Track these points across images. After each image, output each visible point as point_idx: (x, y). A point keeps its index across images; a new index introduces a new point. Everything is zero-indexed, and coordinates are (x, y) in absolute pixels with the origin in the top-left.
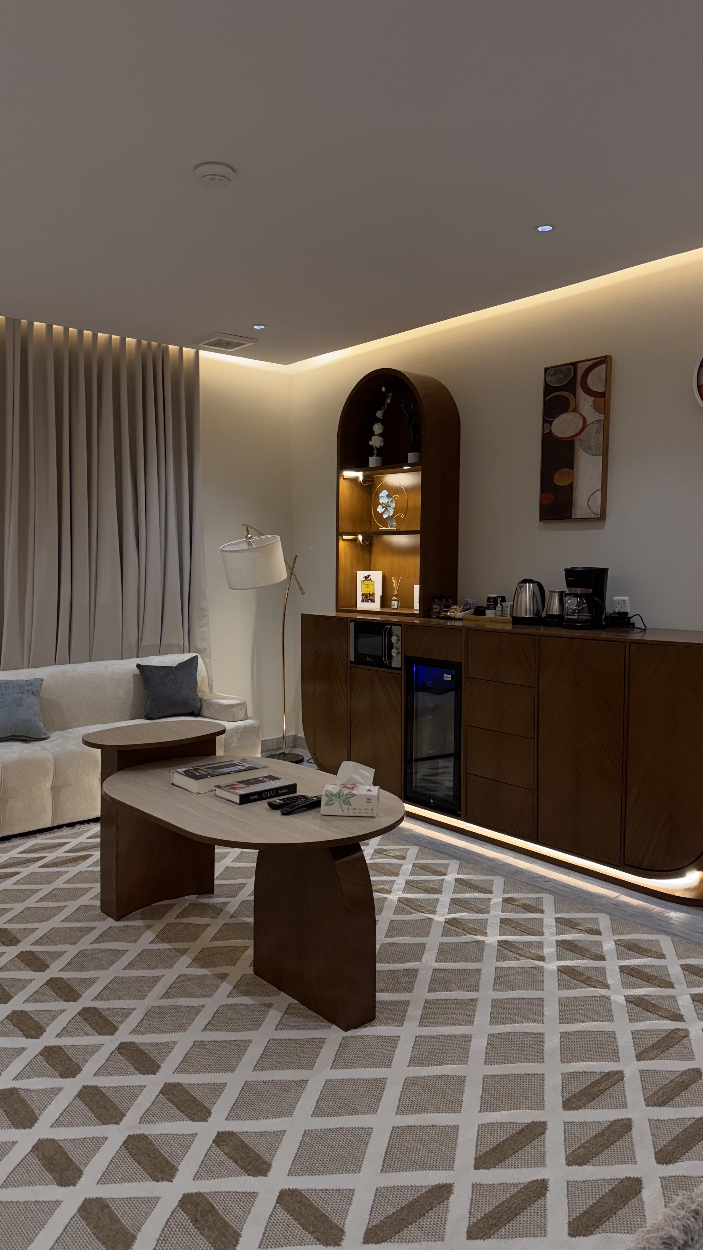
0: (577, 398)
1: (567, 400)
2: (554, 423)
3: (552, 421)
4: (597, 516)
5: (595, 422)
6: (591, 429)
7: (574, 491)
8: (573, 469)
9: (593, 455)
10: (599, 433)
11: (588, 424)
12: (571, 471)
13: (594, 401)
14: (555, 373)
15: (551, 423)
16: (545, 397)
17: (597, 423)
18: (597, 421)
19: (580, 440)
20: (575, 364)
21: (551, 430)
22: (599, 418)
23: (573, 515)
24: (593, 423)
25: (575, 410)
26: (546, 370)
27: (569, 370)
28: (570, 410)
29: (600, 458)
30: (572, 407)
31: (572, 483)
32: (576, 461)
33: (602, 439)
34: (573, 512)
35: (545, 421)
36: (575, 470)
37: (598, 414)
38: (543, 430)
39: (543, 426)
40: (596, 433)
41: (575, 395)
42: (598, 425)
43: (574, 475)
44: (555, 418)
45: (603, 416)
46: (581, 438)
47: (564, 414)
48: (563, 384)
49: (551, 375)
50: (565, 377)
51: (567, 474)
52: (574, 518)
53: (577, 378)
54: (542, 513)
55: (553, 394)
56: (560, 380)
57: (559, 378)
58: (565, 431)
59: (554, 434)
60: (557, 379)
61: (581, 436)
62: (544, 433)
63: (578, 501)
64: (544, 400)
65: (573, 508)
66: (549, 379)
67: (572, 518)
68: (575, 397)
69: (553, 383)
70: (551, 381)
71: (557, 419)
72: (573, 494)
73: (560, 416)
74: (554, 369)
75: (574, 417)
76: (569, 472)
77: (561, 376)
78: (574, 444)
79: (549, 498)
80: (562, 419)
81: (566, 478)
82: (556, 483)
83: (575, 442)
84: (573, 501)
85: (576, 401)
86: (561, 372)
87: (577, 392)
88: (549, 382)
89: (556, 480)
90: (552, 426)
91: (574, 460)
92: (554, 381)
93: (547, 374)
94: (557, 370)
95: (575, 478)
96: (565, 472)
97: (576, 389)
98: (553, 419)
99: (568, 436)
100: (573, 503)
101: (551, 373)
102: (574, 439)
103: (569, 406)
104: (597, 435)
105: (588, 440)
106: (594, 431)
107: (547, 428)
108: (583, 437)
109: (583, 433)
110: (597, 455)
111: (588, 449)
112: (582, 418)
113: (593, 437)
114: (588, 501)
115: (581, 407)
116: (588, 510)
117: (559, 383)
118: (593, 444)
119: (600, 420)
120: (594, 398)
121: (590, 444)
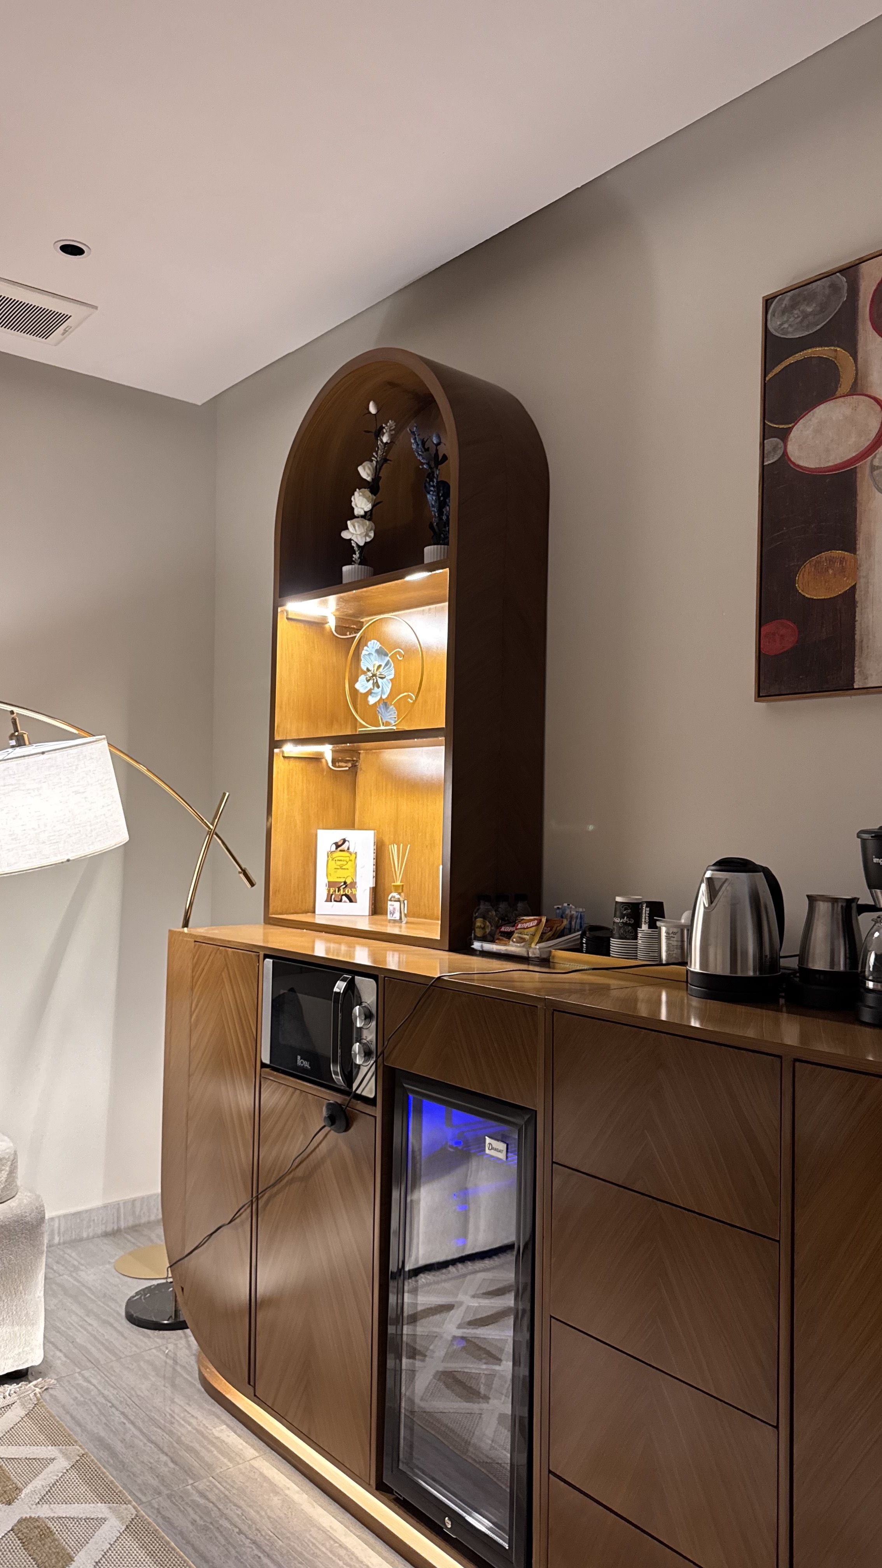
0: (860, 355)
1: (829, 370)
2: (793, 434)
3: (790, 430)
7: (858, 610)
8: (852, 549)
12: (848, 555)
14: (794, 305)
15: (784, 435)
16: (765, 372)
19: (873, 468)
20: (851, 271)
21: (785, 453)
23: (857, 678)
25: (857, 390)
26: (768, 302)
27: (835, 288)
28: (841, 390)
30: (845, 385)
31: (853, 590)
32: (863, 528)
34: (857, 670)
35: (765, 433)
36: (861, 551)
38: (763, 457)
39: (762, 445)
41: (853, 348)
43: (856, 568)
44: (795, 420)
46: (876, 463)
47: (822, 406)
48: (819, 327)
49: (783, 313)
50: (823, 308)
51: (837, 565)
52: (861, 687)
53: (858, 305)
54: (762, 679)
55: (791, 360)
56: (811, 318)
57: (806, 316)
58: (827, 451)
59: (795, 462)
60: (799, 319)
61: (878, 456)
62: (765, 464)
63: (871, 637)
64: (765, 380)
65: (856, 659)
66: (778, 323)
67: (855, 687)
68: (854, 355)
69: (790, 329)
70: (782, 327)
71: (801, 421)
72: (857, 618)
73: (812, 412)
74: (789, 294)
75: (855, 409)
76: (842, 560)
77: (809, 310)
78: (856, 481)
79: (782, 636)
80: (816, 421)
81: (835, 576)
82: (802, 593)
83: (859, 475)
84: (857, 637)
85: (859, 366)
86: (810, 298)
87: (859, 339)
88: (776, 330)
89: (804, 584)
90: (789, 443)
91: (856, 525)
92: (790, 325)
93: (770, 311)
94: (799, 295)
95: (863, 572)
96: (832, 561)
97: (858, 332)
98: (793, 424)
99: (836, 463)
100: (857, 644)
101: (783, 306)
102: (856, 468)
103: (838, 382)
107: (775, 449)
108: (880, 459)
109: (880, 449)
112: (878, 408)
115: (874, 378)
117: (807, 328)
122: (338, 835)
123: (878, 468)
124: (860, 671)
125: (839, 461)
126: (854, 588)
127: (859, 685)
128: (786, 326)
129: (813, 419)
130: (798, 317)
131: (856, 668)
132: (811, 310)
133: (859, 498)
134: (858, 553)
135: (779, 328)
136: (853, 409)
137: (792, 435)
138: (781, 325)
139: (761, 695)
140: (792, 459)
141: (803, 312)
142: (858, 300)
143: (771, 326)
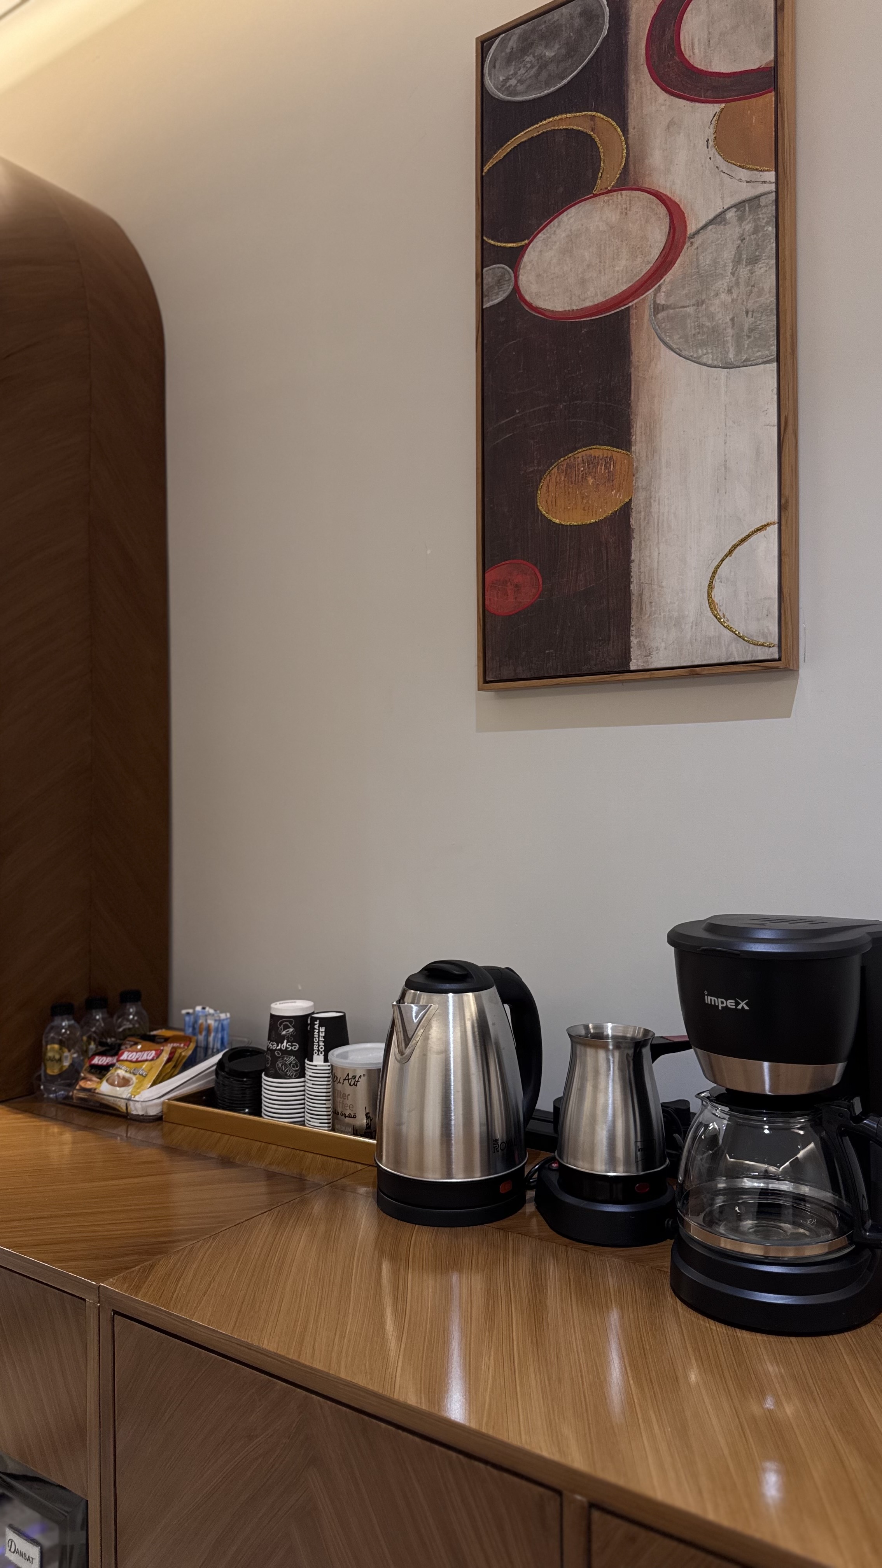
0: (632, 121)
2: (530, 257)
3: (523, 250)
4: (761, 654)
5: (730, 215)
6: (713, 250)
7: (634, 543)
8: (625, 443)
9: (728, 366)
10: (753, 261)
11: (692, 228)
12: (617, 454)
13: (720, 117)
14: (526, 46)
15: (514, 259)
16: (483, 157)
17: (741, 219)
18: (739, 206)
19: (657, 309)
21: (516, 289)
22: (748, 192)
23: (635, 653)
24: (719, 219)
25: (628, 181)
26: (484, 44)
27: (590, 17)
28: (600, 184)
29: (767, 375)
30: (609, 174)
31: (626, 510)
32: (642, 408)
33: (767, 285)
34: (634, 641)
35: (486, 258)
36: (639, 446)
37: (744, 174)
38: (482, 294)
39: (480, 277)
40: (737, 261)
41: (621, 115)
42: (748, 227)
43: (631, 473)
44: (530, 234)
45: (771, 176)
46: (662, 300)
47: (573, 210)
48: (565, 81)
49: (509, 61)
50: (572, 50)
51: (601, 469)
52: (640, 668)
53: (627, 42)
54: (489, 654)
55: (522, 137)
56: (552, 67)
57: (543, 65)
58: (583, 282)
59: (531, 302)
60: (534, 70)
61: (663, 289)
62: (484, 307)
63: (655, 587)
64: (482, 171)
65: (633, 624)
66: (501, 79)
67: (632, 668)
68: (623, 124)
69: (520, 88)
70: (508, 84)
71: (540, 235)
72: (633, 557)
73: (556, 221)
74: (518, 31)
75: (625, 213)
76: (608, 461)
77: (549, 54)
78: (628, 332)
79: (517, 586)
80: (563, 235)
81: (597, 488)
82: (547, 515)
83: (633, 321)
84: (634, 587)
85: (630, 142)
86: (550, 35)
87: (630, 98)
88: (499, 90)
89: (549, 503)
90: (521, 271)
91: (630, 404)
92: (520, 82)
93: (488, 61)
94: (533, 31)
95: (641, 481)
96: (591, 463)
97: (628, 86)
98: (526, 242)
99: (596, 302)
100: (634, 598)
101: (508, 50)
102: (629, 307)
103: (596, 169)
104: (744, 271)
105: (699, 304)
106: (728, 254)
107: (499, 282)
108: (668, 295)
109: (668, 277)
110: (746, 363)
111: (703, 344)
112: (662, 210)
113: (722, 284)
114: (711, 587)
115: (656, 158)
116: (711, 627)
117: (547, 84)
118: (723, 318)
119: (758, 197)
120: (717, 108)
121: (711, 317)
123: (664, 308)
124: (639, 643)
125: (600, 299)
126: (628, 505)
127: (638, 666)
128: (513, 82)
129: (558, 232)
130: (532, 67)
131: (632, 638)
132: (553, 54)
133: (634, 358)
134: (633, 449)
135: (503, 86)
136: (621, 213)
137: (526, 258)
138: (508, 79)
139: (488, 679)
140: (527, 298)
141: (540, 57)
142: (626, 34)
143: (489, 83)
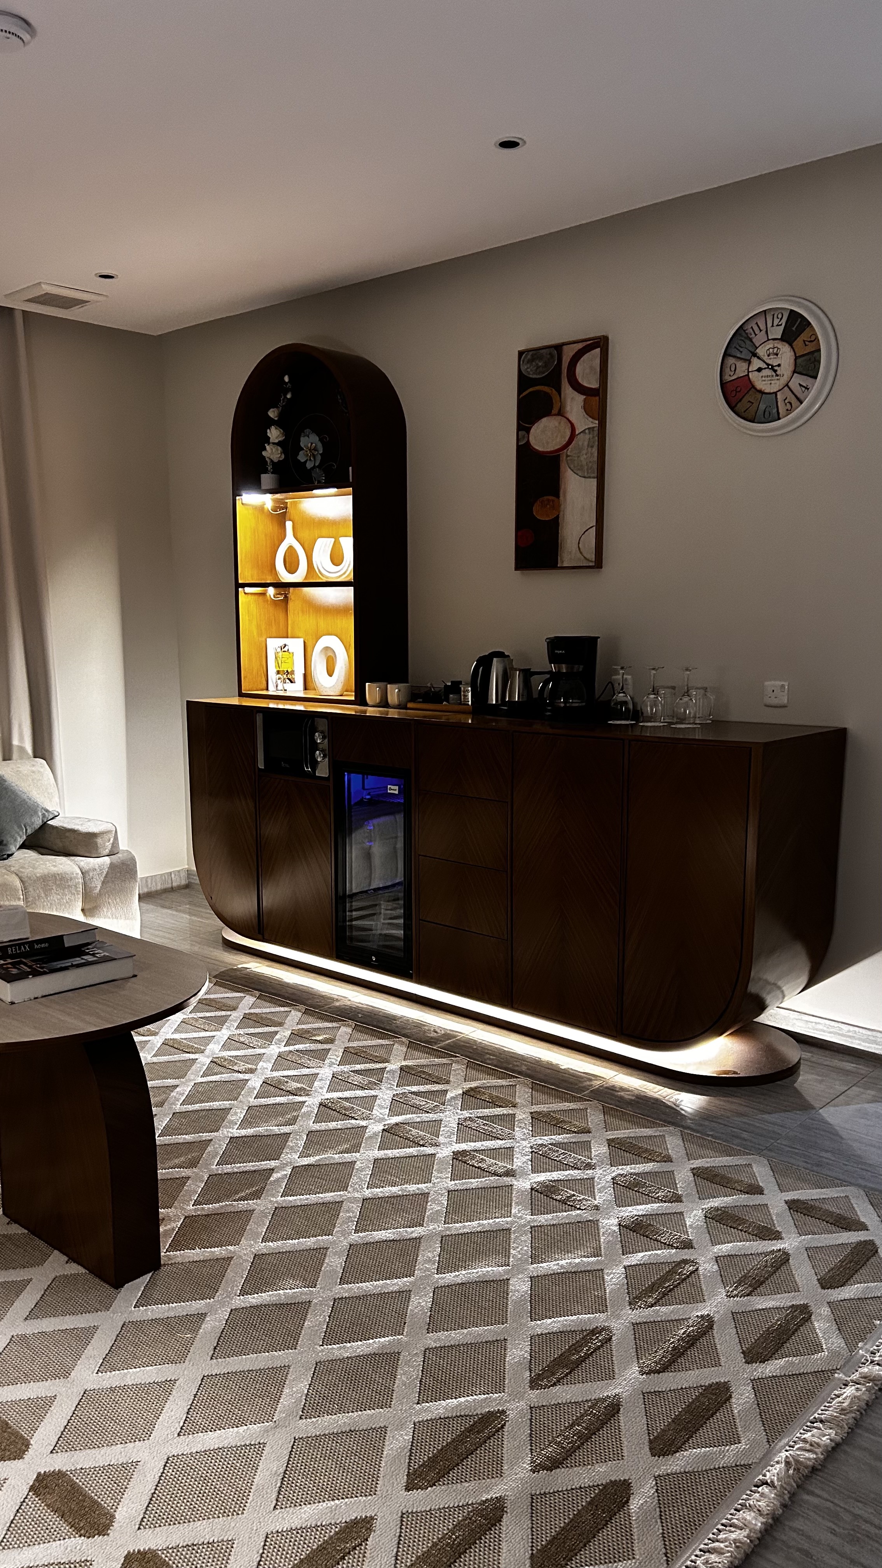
0: (562, 395)
1: (548, 399)
2: (532, 431)
3: (530, 428)
4: (591, 564)
5: (587, 431)
6: (582, 441)
7: (560, 528)
8: (558, 496)
9: (584, 477)
10: (592, 447)
11: (577, 433)
12: (556, 499)
13: (585, 399)
14: (533, 359)
15: (528, 431)
16: (519, 393)
17: (590, 433)
18: (589, 429)
19: (567, 456)
20: (559, 348)
21: (528, 441)
22: (591, 425)
23: (559, 562)
24: (583, 432)
25: (561, 413)
26: (521, 353)
27: (551, 355)
28: (553, 412)
29: (594, 482)
30: (555, 409)
31: (558, 517)
32: (562, 486)
33: (596, 454)
34: (559, 558)
35: (520, 428)
36: (561, 498)
37: (590, 419)
38: (518, 440)
39: (518, 434)
40: (588, 446)
41: (559, 392)
42: (591, 436)
43: (559, 505)
44: (533, 423)
45: (597, 422)
46: (569, 454)
47: (545, 419)
48: (544, 375)
49: (527, 362)
50: (546, 365)
51: (551, 503)
52: (561, 566)
53: (561, 368)
54: (518, 559)
55: (531, 390)
56: (541, 369)
57: (538, 367)
58: (548, 443)
59: (533, 446)
60: (535, 368)
61: (569, 450)
62: (519, 444)
63: (565, 541)
64: (519, 398)
65: (559, 552)
66: (525, 367)
67: (559, 566)
68: (560, 395)
69: (531, 373)
70: (527, 370)
71: (536, 424)
72: (559, 532)
73: (540, 421)
74: (531, 353)
75: (560, 423)
76: (553, 501)
77: (540, 364)
78: (559, 462)
79: (526, 537)
80: (542, 426)
81: (550, 509)
82: (536, 516)
83: (561, 459)
84: (559, 541)
85: (561, 401)
86: (540, 358)
87: (562, 387)
88: (524, 371)
89: (536, 512)
90: (530, 435)
91: (559, 485)
92: (531, 370)
93: (522, 359)
94: (536, 354)
95: (562, 509)
96: (548, 500)
97: (561, 383)
98: (532, 425)
99: (551, 450)
100: (559, 544)
101: (528, 358)
102: (560, 454)
103: (552, 407)
104: (590, 449)
105: (578, 457)
106: (586, 443)
107: (524, 437)
108: (571, 452)
109: (570, 446)
110: (590, 477)
111: (579, 469)
112: (570, 425)
113: (584, 452)
114: (579, 543)
115: (568, 408)
116: (579, 555)
117: (539, 374)
118: (584, 463)
119: (594, 427)
120: (585, 397)
121: (581, 461)
122: (282, 641)
123: (569, 456)
128: (529, 370)
129: (541, 424)
130: (534, 366)
133: (561, 470)
136: (558, 423)
138: (528, 368)
139: (517, 568)
140: (531, 444)
141: (537, 364)
142: (561, 365)
143: (523, 369)
